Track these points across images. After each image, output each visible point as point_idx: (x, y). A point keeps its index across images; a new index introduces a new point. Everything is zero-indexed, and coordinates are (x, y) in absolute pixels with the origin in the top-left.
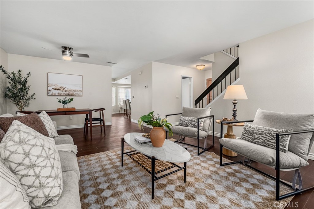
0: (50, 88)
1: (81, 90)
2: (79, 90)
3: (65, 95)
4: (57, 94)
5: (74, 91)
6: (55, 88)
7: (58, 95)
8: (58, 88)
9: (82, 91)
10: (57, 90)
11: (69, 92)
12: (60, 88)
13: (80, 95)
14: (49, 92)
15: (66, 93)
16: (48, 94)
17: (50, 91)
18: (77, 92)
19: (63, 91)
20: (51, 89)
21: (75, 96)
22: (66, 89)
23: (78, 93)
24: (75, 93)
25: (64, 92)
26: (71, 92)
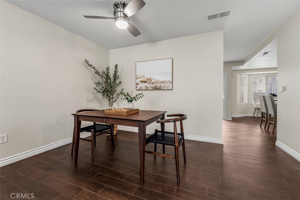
0: (138, 81)
1: (171, 80)
2: (168, 80)
3: (152, 89)
4: (144, 88)
5: (162, 83)
6: (142, 81)
7: (145, 90)
8: (145, 79)
9: (172, 82)
10: (144, 82)
11: (156, 85)
12: (147, 80)
13: (169, 88)
14: (137, 86)
15: (153, 85)
16: (137, 89)
17: (137, 84)
18: (165, 84)
19: (149, 84)
20: (138, 83)
21: (163, 90)
22: (153, 81)
23: (167, 85)
24: (163, 85)
25: (151, 85)
26: (159, 84)
